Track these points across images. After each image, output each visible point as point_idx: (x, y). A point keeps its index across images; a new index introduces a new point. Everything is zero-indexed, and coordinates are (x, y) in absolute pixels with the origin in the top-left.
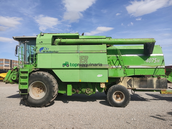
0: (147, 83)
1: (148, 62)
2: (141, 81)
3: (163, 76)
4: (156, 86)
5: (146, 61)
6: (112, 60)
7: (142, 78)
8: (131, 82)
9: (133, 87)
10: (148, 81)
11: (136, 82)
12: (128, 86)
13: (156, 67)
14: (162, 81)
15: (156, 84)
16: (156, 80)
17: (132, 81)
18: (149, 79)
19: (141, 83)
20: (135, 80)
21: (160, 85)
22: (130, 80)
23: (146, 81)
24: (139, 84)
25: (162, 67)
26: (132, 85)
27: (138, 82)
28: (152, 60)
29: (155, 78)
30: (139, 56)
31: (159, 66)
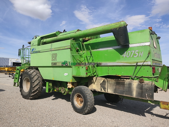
0: (124, 87)
1: (126, 57)
2: (118, 84)
3: (148, 78)
4: (136, 93)
5: (123, 55)
6: (86, 57)
7: (117, 80)
8: (105, 84)
9: (106, 91)
10: (126, 85)
11: (111, 84)
12: (101, 90)
13: (135, 64)
14: (146, 86)
15: (137, 91)
16: (137, 83)
17: (107, 83)
18: (127, 81)
19: (118, 87)
20: (109, 82)
21: (142, 92)
22: (104, 81)
23: (123, 84)
24: (114, 87)
25: (145, 63)
26: (106, 89)
27: (113, 85)
28: (131, 53)
29: (134, 81)
30: (114, 49)
31: (141, 62)
